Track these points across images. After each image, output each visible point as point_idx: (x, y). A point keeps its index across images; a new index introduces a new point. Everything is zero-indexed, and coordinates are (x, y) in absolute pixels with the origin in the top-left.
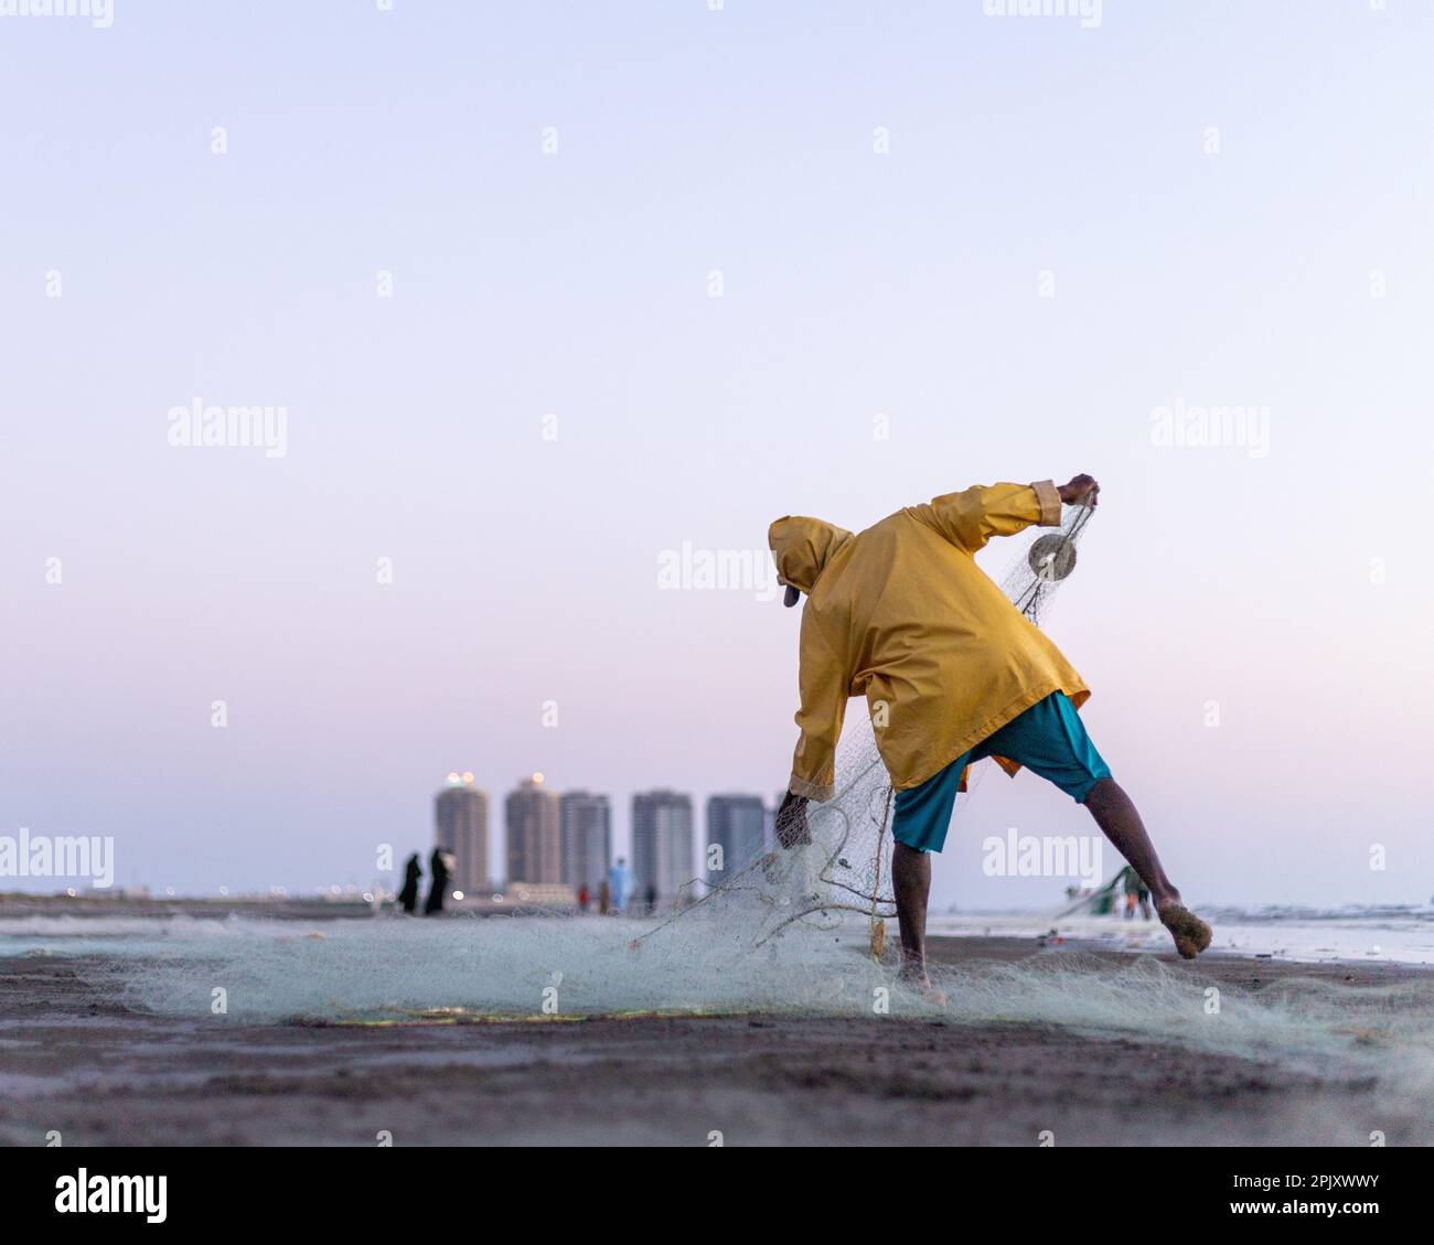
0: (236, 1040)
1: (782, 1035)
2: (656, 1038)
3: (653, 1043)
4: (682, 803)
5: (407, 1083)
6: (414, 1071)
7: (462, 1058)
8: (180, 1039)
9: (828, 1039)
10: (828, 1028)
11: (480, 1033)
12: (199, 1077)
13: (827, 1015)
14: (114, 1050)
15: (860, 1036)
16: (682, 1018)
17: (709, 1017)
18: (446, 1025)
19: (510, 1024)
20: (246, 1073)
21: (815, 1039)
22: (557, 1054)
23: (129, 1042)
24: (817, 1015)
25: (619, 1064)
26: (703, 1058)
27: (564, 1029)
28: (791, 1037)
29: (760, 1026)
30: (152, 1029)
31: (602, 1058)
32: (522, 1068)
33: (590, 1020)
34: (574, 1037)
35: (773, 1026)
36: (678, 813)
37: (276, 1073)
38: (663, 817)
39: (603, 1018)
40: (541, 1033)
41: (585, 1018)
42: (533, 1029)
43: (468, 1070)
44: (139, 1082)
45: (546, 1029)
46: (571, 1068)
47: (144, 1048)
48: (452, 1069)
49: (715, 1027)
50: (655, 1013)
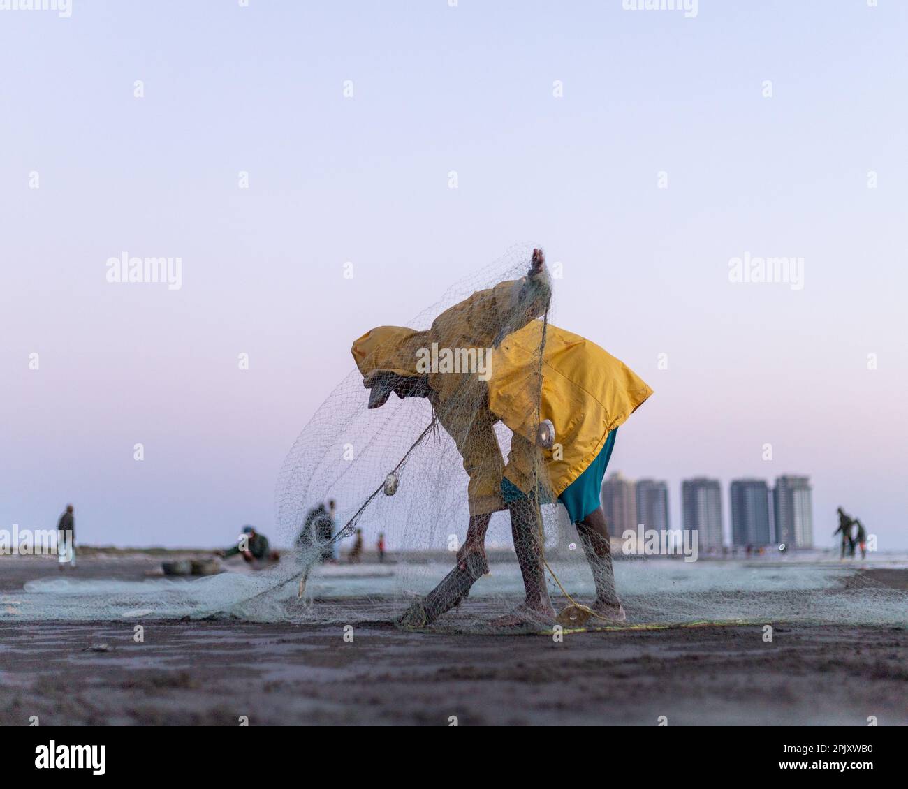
0: (450, 643)
1: (798, 637)
2: (715, 640)
3: (714, 643)
4: (714, 486)
5: (563, 671)
6: (565, 664)
7: (594, 655)
8: (414, 643)
9: (828, 640)
10: (826, 632)
11: (603, 638)
12: (432, 668)
13: (823, 623)
14: (375, 651)
15: (848, 637)
16: (728, 626)
17: (748, 625)
18: (580, 632)
19: (620, 631)
20: (459, 666)
21: (819, 639)
22: (654, 650)
23: (382, 645)
24: (818, 624)
25: (695, 658)
26: (749, 653)
27: (655, 634)
28: (804, 638)
29: (782, 631)
30: (396, 637)
31: (684, 653)
32: (634, 661)
33: (671, 628)
34: (663, 639)
35: (790, 631)
36: (712, 492)
37: (479, 666)
38: (702, 495)
39: (678, 627)
40: (641, 637)
41: (667, 627)
42: (636, 635)
43: (599, 662)
44: (395, 672)
45: (644, 634)
46: (666, 660)
47: (392, 649)
48: (589, 662)
49: (752, 632)
50: (712, 623)
